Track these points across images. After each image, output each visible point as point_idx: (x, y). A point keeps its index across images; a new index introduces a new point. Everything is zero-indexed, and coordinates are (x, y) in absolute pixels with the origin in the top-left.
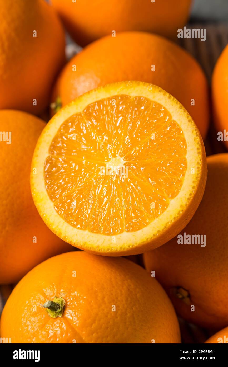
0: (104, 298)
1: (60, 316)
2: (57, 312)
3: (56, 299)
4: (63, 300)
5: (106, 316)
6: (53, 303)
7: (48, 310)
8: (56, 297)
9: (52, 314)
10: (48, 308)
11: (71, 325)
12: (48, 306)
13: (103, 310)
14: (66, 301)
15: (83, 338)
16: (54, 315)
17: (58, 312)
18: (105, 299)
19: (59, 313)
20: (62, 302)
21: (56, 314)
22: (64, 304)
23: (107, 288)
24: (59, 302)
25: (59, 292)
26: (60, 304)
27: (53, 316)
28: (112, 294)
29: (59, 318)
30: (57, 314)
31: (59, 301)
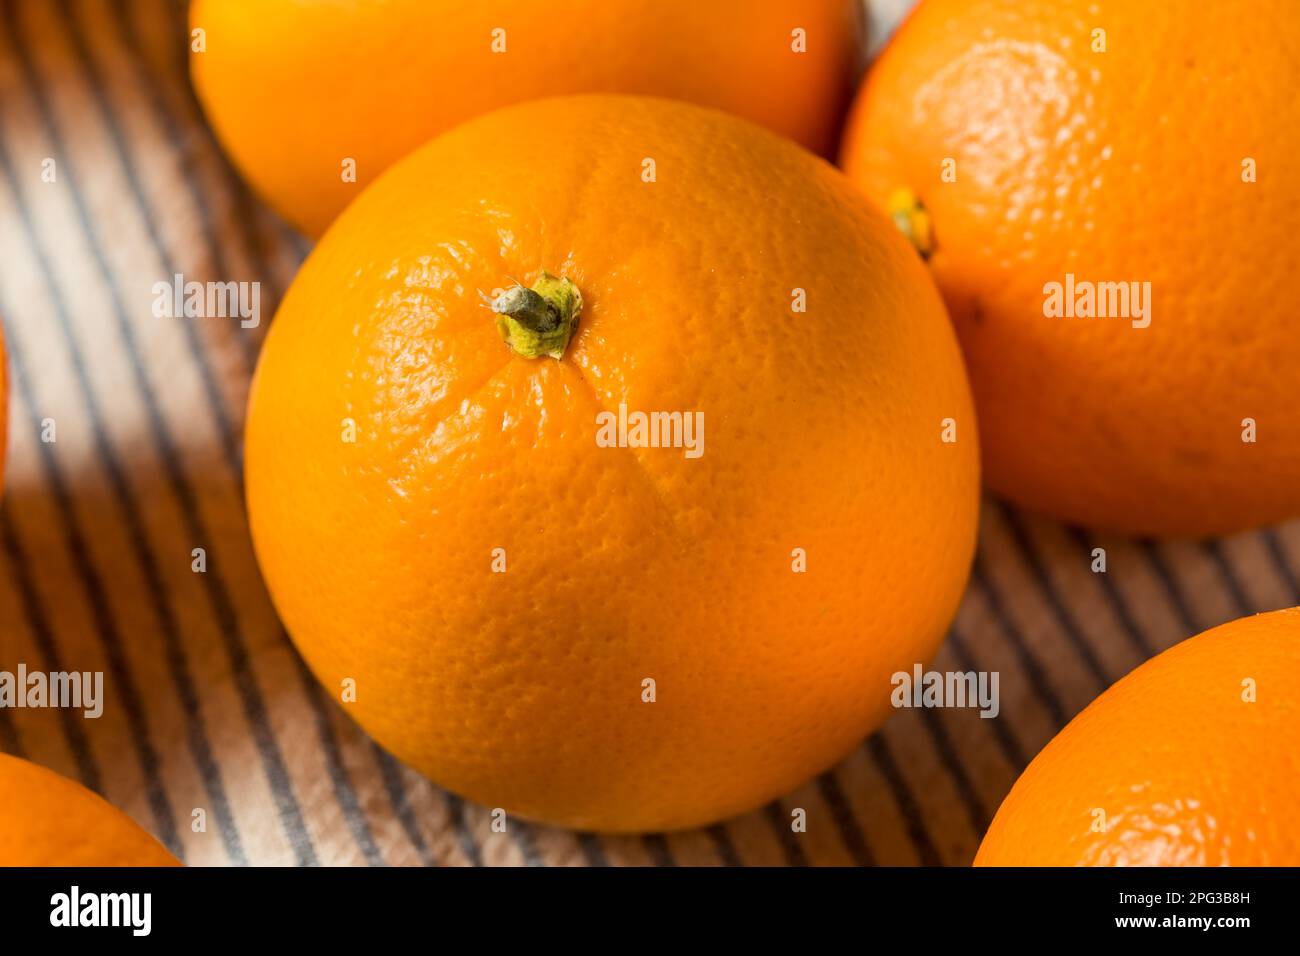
0: (741, 310)
1: (556, 355)
2: (547, 339)
3: (548, 282)
4: (576, 291)
5: (743, 388)
6: (534, 299)
7: (512, 323)
8: (549, 277)
9: (521, 340)
10: (512, 315)
11: (598, 398)
12: (516, 310)
13: (733, 360)
14: (585, 294)
15: (640, 459)
16: (529, 347)
17: (552, 338)
18: (745, 316)
19: (552, 343)
20: (571, 299)
21: (540, 345)
22: (578, 308)
23: (755, 273)
24: (557, 296)
25: (558, 258)
26: (563, 308)
27: (525, 350)
28: (771, 300)
29: (548, 363)
30: (545, 347)
31: (558, 292)
